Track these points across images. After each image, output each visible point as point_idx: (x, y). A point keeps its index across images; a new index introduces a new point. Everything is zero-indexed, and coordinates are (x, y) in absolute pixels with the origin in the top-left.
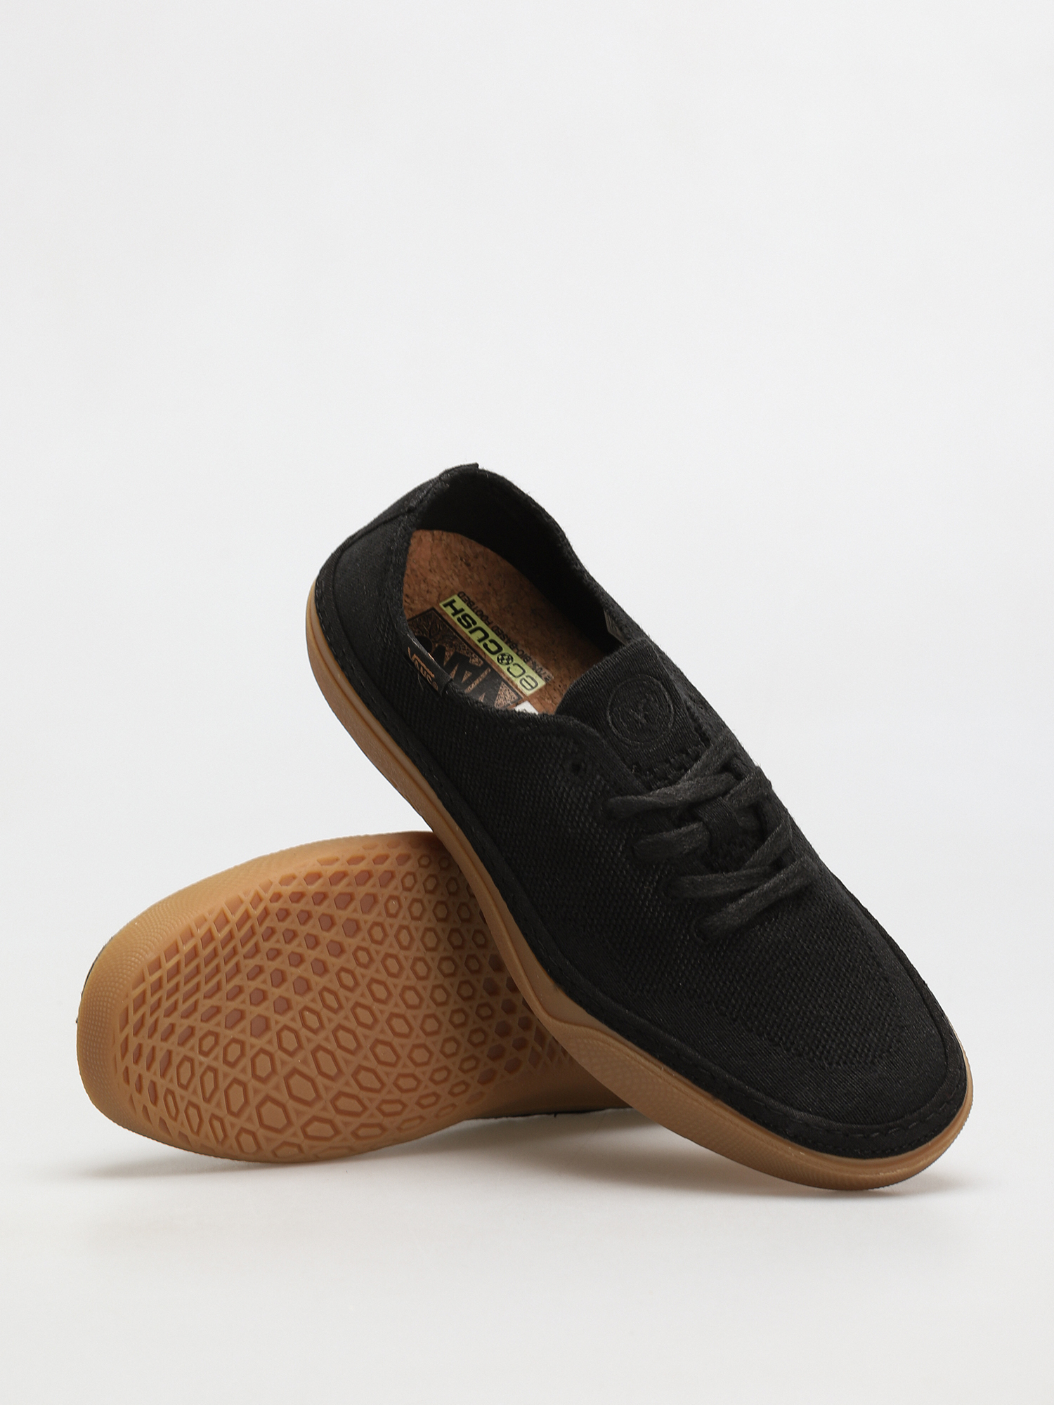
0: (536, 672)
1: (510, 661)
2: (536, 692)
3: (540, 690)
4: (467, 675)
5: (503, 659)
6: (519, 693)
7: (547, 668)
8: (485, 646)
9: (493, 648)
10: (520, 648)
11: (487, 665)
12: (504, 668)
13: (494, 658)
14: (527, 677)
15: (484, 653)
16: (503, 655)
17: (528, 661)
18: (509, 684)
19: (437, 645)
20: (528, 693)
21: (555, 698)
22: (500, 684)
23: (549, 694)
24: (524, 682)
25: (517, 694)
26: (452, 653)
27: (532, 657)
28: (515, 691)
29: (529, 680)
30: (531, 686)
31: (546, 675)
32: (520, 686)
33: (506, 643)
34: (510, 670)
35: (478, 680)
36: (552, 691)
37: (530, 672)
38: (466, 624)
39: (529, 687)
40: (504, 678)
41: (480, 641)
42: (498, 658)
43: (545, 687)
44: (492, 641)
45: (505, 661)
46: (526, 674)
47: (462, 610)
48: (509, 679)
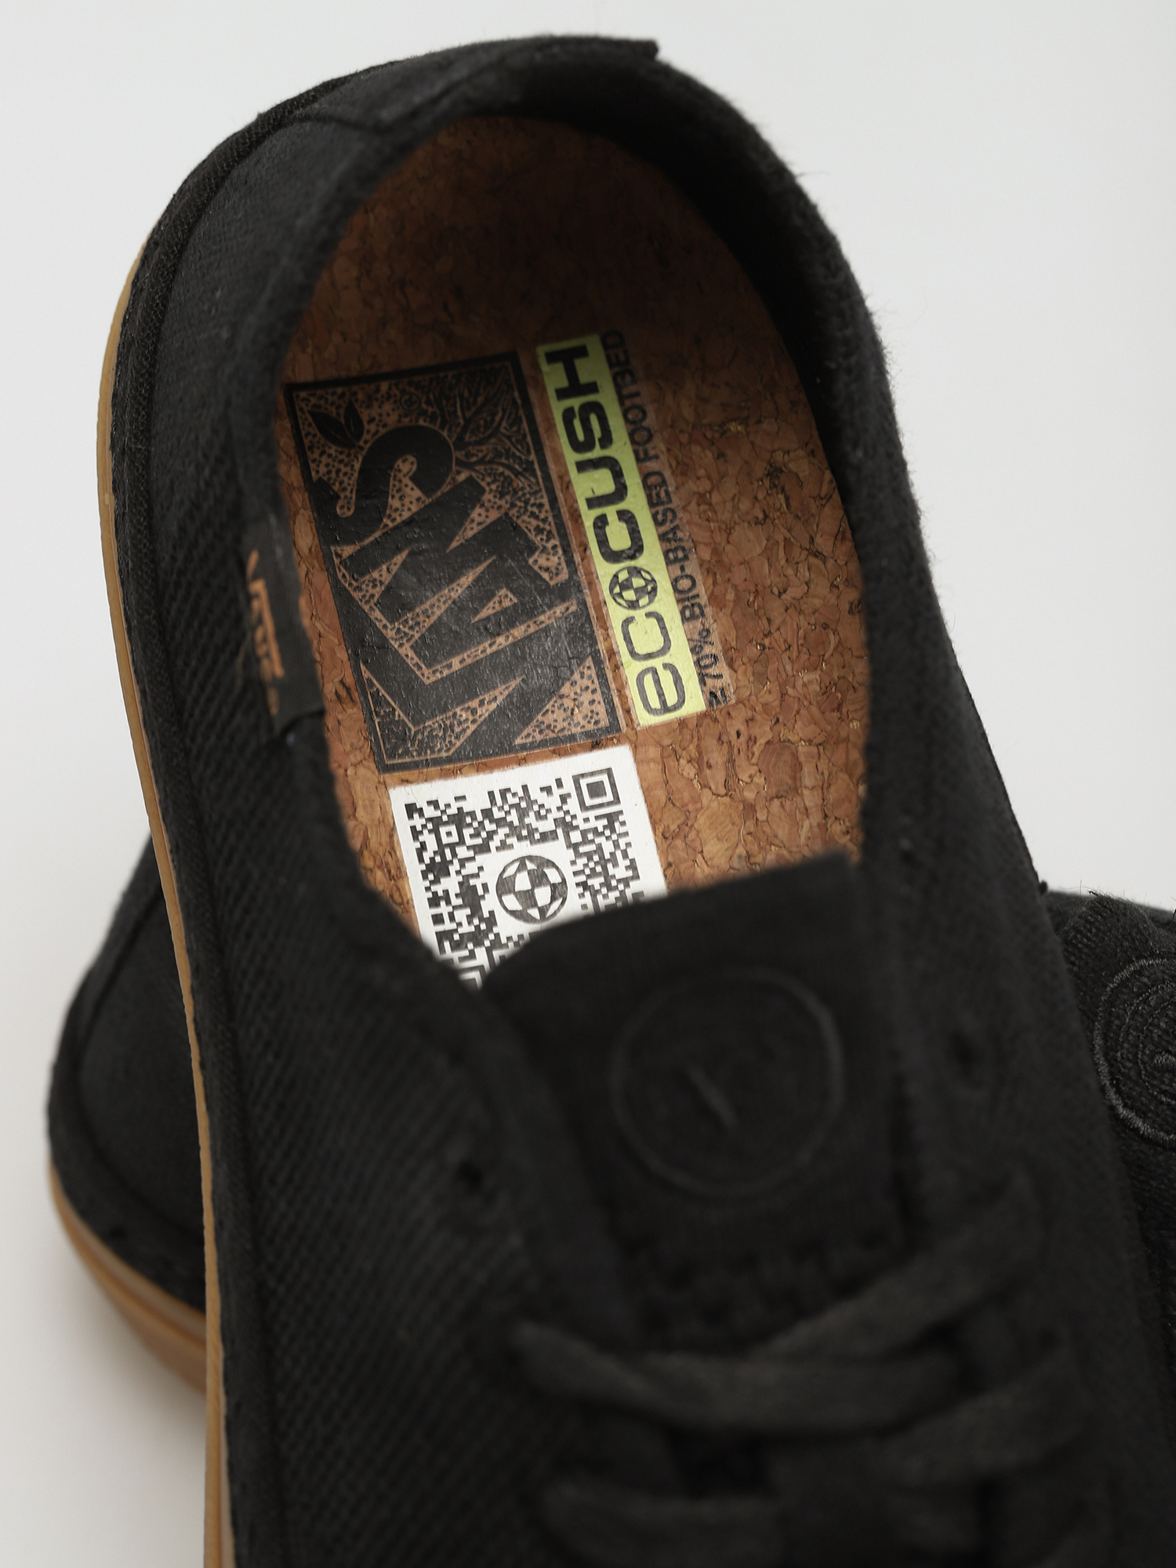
0: (697, 663)
1: (643, 601)
2: (667, 725)
3: (682, 723)
4: (505, 598)
5: (626, 586)
6: (620, 713)
7: (731, 664)
8: (601, 523)
9: (619, 537)
10: (692, 567)
11: (576, 586)
12: (616, 613)
13: (605, 571)
14: (666, 666)
15: (585, 547)
16: (636, 571)
17: (693, 617)
18: (606, 668)
19: (462, 477)
20: (644, 719)
21: (710, 766)
22: (581, 660)
23: (698, 747)
24: (648, 680)
25: (611, 711)
26: (494, 515)
27: (708, 611)
28: (609, 702)
29: (666, 678)
30: (663, 702)
31: (719, 683)
32: (633, 691)
33: (663, 538)
34: (631, 628)
35: (523, 627)
36: (710, 743)
37: (682, 656)
38: (581, 436)
39: (655, 703)
40: (602, 646)
41: (592, 503)
42: (616, 576)
43: (702, 716)
44: (626, 517)
45: (630, 595)
46: (666, 659)
47: (593, 388)
48: (612, 653)
